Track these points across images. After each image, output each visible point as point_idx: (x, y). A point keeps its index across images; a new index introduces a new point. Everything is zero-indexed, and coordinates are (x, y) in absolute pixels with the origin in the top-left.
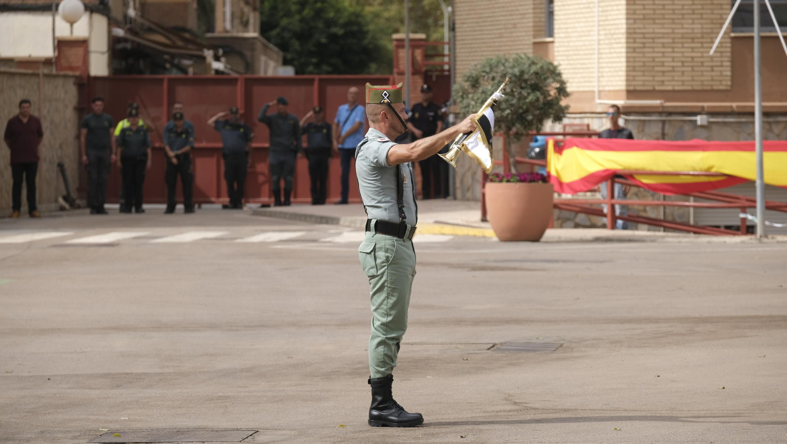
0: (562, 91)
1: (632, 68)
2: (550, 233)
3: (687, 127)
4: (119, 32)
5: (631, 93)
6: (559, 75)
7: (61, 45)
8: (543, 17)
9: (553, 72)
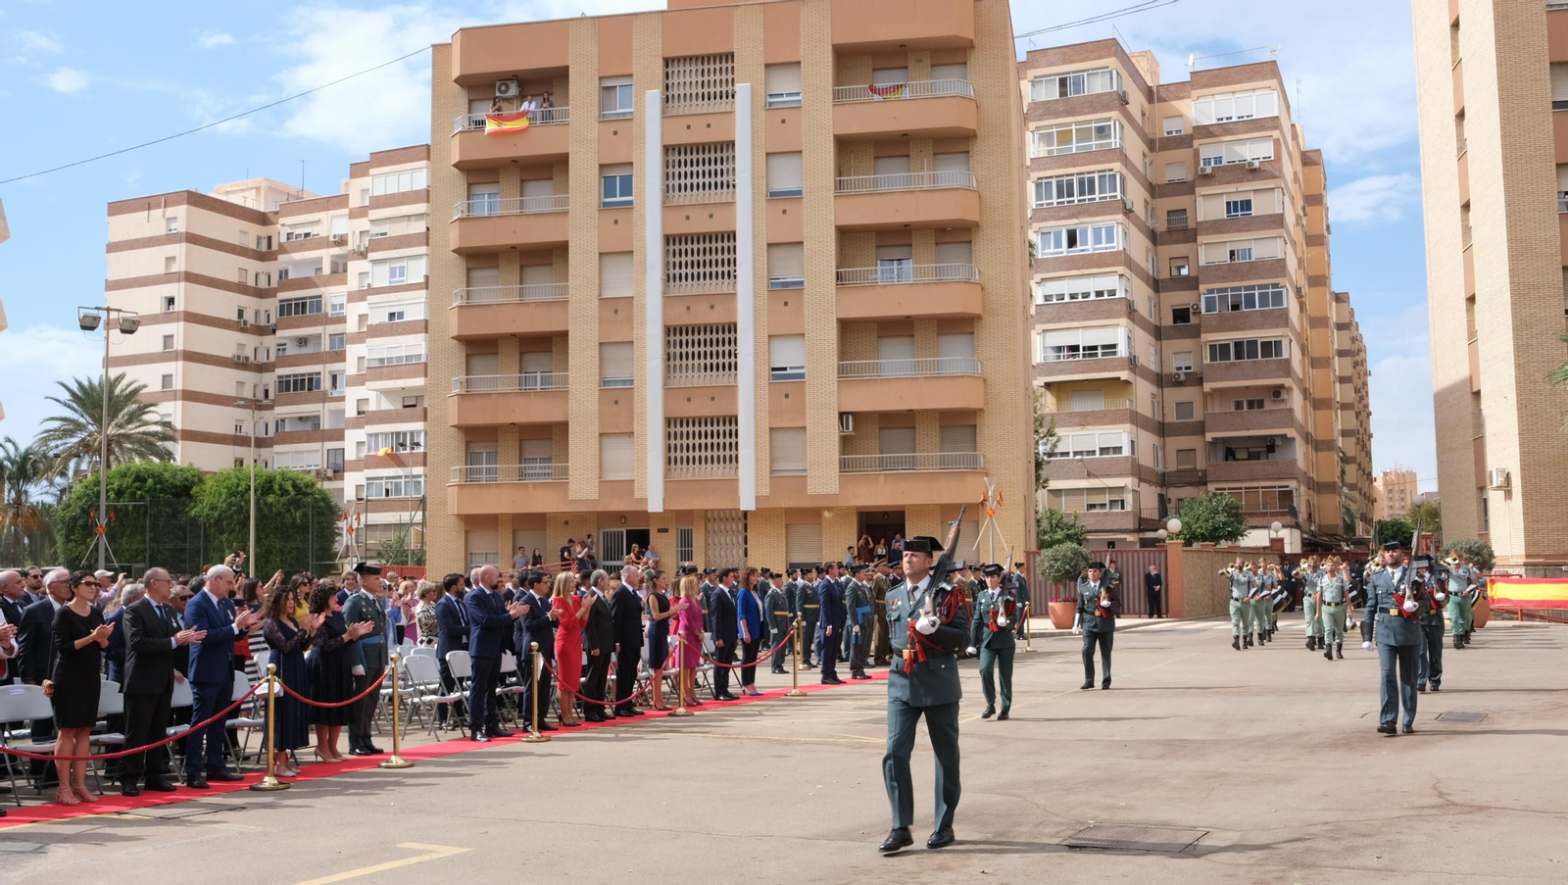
0: (1491, 555)
1: (1527, 544)
2: (1489, 624)
3: (1557, 572)
4: (1306, 536)
5: (1527, 556)
6: (1490, 548)
7: (1272, 541)
8: (1483, 522)
9: (1488, 547)
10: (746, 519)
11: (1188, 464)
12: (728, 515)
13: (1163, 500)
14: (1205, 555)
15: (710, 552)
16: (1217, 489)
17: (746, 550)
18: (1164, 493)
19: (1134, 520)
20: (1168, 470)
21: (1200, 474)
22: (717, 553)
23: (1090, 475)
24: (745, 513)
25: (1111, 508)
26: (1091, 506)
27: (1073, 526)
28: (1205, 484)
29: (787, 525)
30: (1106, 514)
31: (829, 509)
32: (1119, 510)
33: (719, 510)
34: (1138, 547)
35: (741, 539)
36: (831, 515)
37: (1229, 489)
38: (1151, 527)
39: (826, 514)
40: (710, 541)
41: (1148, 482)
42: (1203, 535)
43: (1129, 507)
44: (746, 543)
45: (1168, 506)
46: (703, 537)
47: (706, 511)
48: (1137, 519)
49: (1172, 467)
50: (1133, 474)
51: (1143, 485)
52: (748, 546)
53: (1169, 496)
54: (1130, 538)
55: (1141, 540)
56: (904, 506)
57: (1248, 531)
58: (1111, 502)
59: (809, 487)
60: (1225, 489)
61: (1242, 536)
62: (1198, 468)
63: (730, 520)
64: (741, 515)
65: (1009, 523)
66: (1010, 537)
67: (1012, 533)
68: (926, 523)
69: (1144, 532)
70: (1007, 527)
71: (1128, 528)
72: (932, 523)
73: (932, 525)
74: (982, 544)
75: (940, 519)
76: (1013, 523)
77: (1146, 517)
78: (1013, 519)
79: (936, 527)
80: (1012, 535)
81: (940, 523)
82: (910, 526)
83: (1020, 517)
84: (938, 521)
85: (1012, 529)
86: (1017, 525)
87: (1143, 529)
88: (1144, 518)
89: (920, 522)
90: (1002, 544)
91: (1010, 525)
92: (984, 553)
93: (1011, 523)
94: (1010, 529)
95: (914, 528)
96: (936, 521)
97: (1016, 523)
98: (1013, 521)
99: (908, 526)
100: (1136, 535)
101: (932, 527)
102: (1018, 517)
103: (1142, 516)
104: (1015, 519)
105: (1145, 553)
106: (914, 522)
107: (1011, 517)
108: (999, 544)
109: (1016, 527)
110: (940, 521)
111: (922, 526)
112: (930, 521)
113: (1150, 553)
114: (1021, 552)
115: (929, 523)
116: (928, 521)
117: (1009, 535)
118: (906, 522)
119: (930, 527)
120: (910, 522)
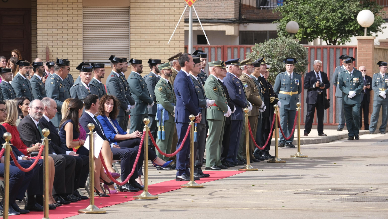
19: (235, 7)
34: (237, 42)
38: (255, 17)
42: (329, 28)
48: (238, 6)
54: (230, 30)
55: (240, 32)
57: (383, 25)
61: (375, 31)
65: (168, 11)
66: (169, 28)
67: (171, 23)
68: (63, 8)
69: (246, 23)
70: (166, 16)
71: (228, 18)
72: (71, 8)
73: (72, 11)
74: (134, 35)
75: (81, 4)
76: (172, 11)
77: (248, 4)
78: (172, 6)
79: (76, 13)
80: (171, 25)
81: (82, 8)
82: (43, 11)
83: (181, 4)
84: (79, 6)
85: (171, 18)
86: (177, 13)
87: (244, 19)
88: (246, 5)
89: (56, 6)
90: (159, 35)
91: (169, 13)
92: (136, 46)
93: (170, 11)
94: (169, 18)
95: (48, 13)
96: (76, 6)
97: (176, 11)
98: (173, 9)
99: (41, 11)
100: (237, 27)
101: (71, 13)
102: (178, 4)
103: (244, 2)
104: (176, 6)
105: (329, 51)
106: (48, 6)
107: (171, 4)
108: (156, 35)
109: (176, 16)
110: (82, 6)
111: (58, 11)
112: (69, 6)
113: (336, 51)
114: (181, 46)
115: (67, 8)
116: (66, 6)
117: (168, 25)
118: (38, 6)
119: (68, 13)
120: (44, 6)
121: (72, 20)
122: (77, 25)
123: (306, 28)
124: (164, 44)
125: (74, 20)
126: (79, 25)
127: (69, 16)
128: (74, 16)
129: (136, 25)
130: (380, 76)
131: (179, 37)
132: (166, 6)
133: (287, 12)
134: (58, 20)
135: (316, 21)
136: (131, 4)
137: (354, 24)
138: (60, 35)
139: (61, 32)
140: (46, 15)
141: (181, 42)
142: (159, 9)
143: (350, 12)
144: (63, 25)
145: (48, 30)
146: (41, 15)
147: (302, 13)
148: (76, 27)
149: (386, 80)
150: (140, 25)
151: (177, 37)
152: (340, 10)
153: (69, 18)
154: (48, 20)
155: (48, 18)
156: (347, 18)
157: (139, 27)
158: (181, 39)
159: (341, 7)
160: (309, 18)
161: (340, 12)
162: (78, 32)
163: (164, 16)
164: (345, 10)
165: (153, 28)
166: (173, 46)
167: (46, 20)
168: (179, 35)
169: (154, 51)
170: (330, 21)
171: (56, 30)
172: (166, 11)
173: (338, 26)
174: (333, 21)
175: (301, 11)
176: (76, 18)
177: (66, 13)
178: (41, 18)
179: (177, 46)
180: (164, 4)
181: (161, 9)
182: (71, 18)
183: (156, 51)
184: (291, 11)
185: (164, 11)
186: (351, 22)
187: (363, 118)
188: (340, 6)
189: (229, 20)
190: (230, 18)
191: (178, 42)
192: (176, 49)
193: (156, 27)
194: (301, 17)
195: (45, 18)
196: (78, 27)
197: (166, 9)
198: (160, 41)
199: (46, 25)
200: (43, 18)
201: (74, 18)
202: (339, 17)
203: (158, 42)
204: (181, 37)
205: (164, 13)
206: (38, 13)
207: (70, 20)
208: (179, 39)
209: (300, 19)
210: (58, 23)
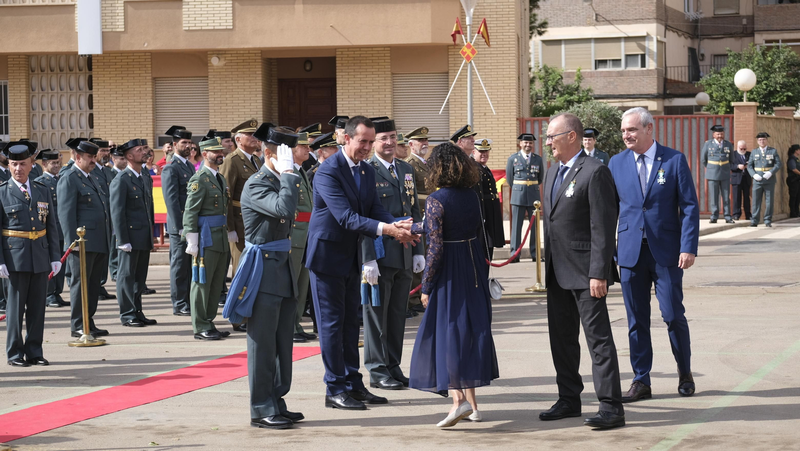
10: (90, 69)
11: (729, 7)
12: (63, 63)
13: (694, 57)
14: (784, 124)
15: (37, 121)
16: (767, 42)
17: (91, 116)
18: (696, 47)
19: (658, 81)
20: (703, 16)
21: (744, 21)
22: (46, 122)
23: (599, 19)
24: (90, 59)
25: (626, 66)
26: (602, 62)
27: (577, 89)
28: (751, 34)
29: (154, 79)
30: (621, 74)
31: (219, 53)
32: (638, 68)
33: (48, 55)
35: (84, 101)
36: (222, 63)
37: (784, 41)
38: (680, 92)
39: (215, 61)
40: (36, 102)
41: (676, 30)
43: (651, 64)
44: (91, 105)
45: (701, 63)
46: (24, 97)
47: (28, 56)
48: (661, 80)
49: (707, 11)
50: (659, 20)
51: (670, 34)
52: (95, 111)
53: (702, 52)
54: (653, 105)
55: (666, 109)
56: (335, 49)
58: (627, 56)
59: (185, 18)
60: (777, 41)
62: (743, 12)
63: (66, 70)
64: (83, 63)
65: (495, 76)
66: (496, 96)
67: (499, 90)
68: (368, 76)
69: (671, 98)
70: (493, 82)
71: (650, 93)
72: (377, 76)
73: (377, 79)
74: (454, 106)
75: (389, 70)
76: (500, 76)
77: (673, 78)
78: (501, 70)
79: (383, 81)
80: (499, 93)
81: (390, 76)
82: (344, 79)
83: (511, 67)
84: (386, 73)
85: (499, 85)
86: (507, 79)
87: (670, 94)
88: (671, 80)
89: (359, 73)
90: (485, 106)
91: (496, 79)
92: (456, 120)
93: (498, 76)
94: (496, 85)
95: (349, 82)
96: (383, 73)
97: (505, 76)
98: (501, 73)
99: (341, 79)
100: (661, 102)
101: (377, 82)
102: (508, 67)
103: (669, 77)
104: (505, 70)
105: (699, 121)
106: (350, 74)
107: (499, 67)
108: (481, 105)
109: (505, 82)
110: (390, 73)
111: (362, 79)
112: (374, 73)
113: (708, 121)
114: (512, 119)
115: (373, 76)
116: (371, 73)
117: (496, 93)
118: (337, 74)
119: (374, 82)
120: (344, 74)
121: (378, 90)
122: (384, 96)
123: (730, 102)
124: (490, 117)
125: (381, 90)
126: (387, 96)
127: (374, 85)
128: (380, 84)
129: (456, 94)
130: (759, 153)
131: (509, 108)
132: (493, 70)
133: (710, 85)
134: (362, 91)
135: (740, 93)
136: (450, 68)
137: (780, 96)
138: (365, 108)
139: (365, 105)
140: (347, 85)
141: (512, 114)
142: (484, 73)
143: (776, 83)
144: (368, 96)
145: (350, 102)
146: (341, 85)
147: (724, 85)
148: (383, 99)
149: (767, 156)
150: (462, 94)
151: (506, 108)
152: (765, 82)
153: (374, 87)
154: (350, 91)
155: (350, 88)
156: (772, 89)
157: (460, 97)
158: (512, 111)
159: (767, 78)
160: (732, 91)
161: (766, 84)
162: (386, 105)
163: (490, 82)
164: (771, 81)
165: (478, 97)
166: (502, 119)
167: (347, 91)
168: (509, 105)
169: (479, 126)
170: (755, 93)
171: (359, 102)
172: (493, 76)
173: (763, 98)
174: (758, 94)
175: (724, 84)
176: (383, 87)
177: (371, 82)
178: (341, 88)
179: (506, 119)
180: (490, 67)
181: (487, 73)
182: (378, 87)
183: (481, 126)
184: (714, 84)
185: (490, 76)
186: (777, 94)
187: (742, 205)
188: (765, 77)
189: (651, 95)
190: (652, 93)
191: (509, 114)
192: (506, 122)
193: (480, 97)
194: (724, 90)
195: (346, 88)
196: (386, 99)
197: (493, 73)
198: (485, 113)
199: (347, 97)
200: (344, 88)
201: (380, 87)
202: (764, 89)
203: (483, 114)
204: (512, 108)
205: (490, 79)
206: (337, 82)
207: (376, 90)
208: (509, 111)
209: (724, 92)
210: (361, 94)
